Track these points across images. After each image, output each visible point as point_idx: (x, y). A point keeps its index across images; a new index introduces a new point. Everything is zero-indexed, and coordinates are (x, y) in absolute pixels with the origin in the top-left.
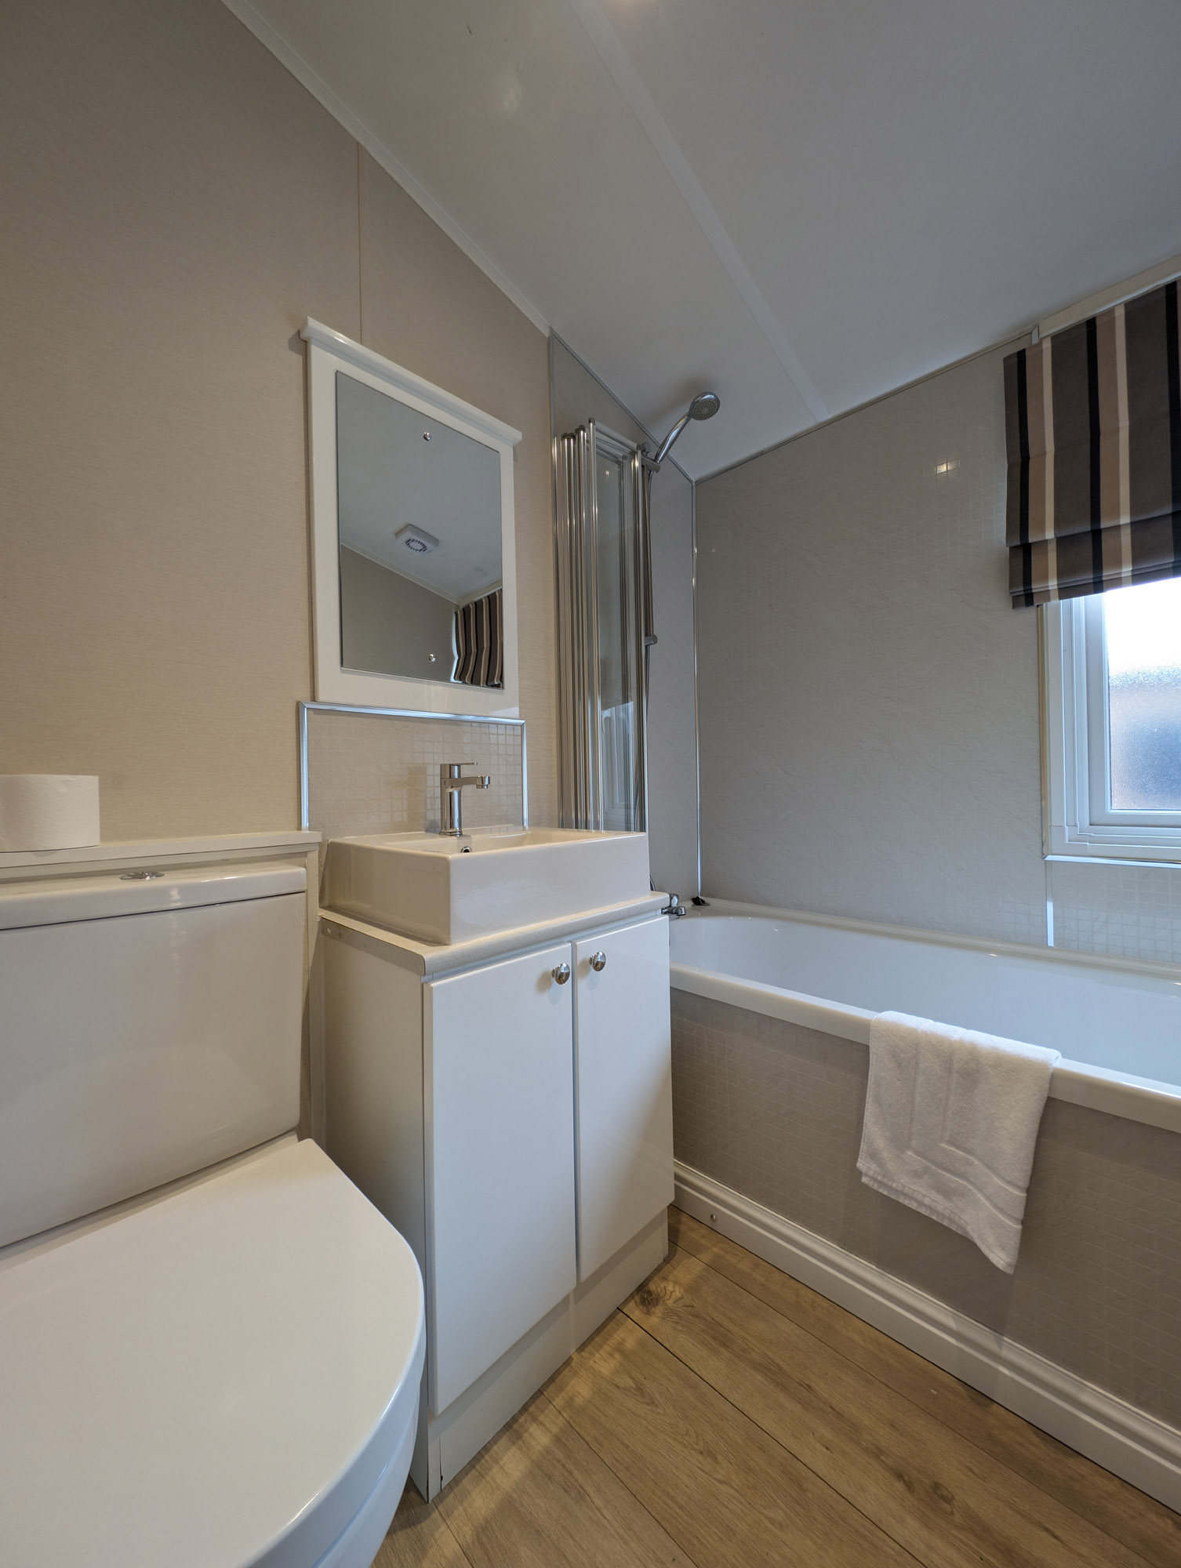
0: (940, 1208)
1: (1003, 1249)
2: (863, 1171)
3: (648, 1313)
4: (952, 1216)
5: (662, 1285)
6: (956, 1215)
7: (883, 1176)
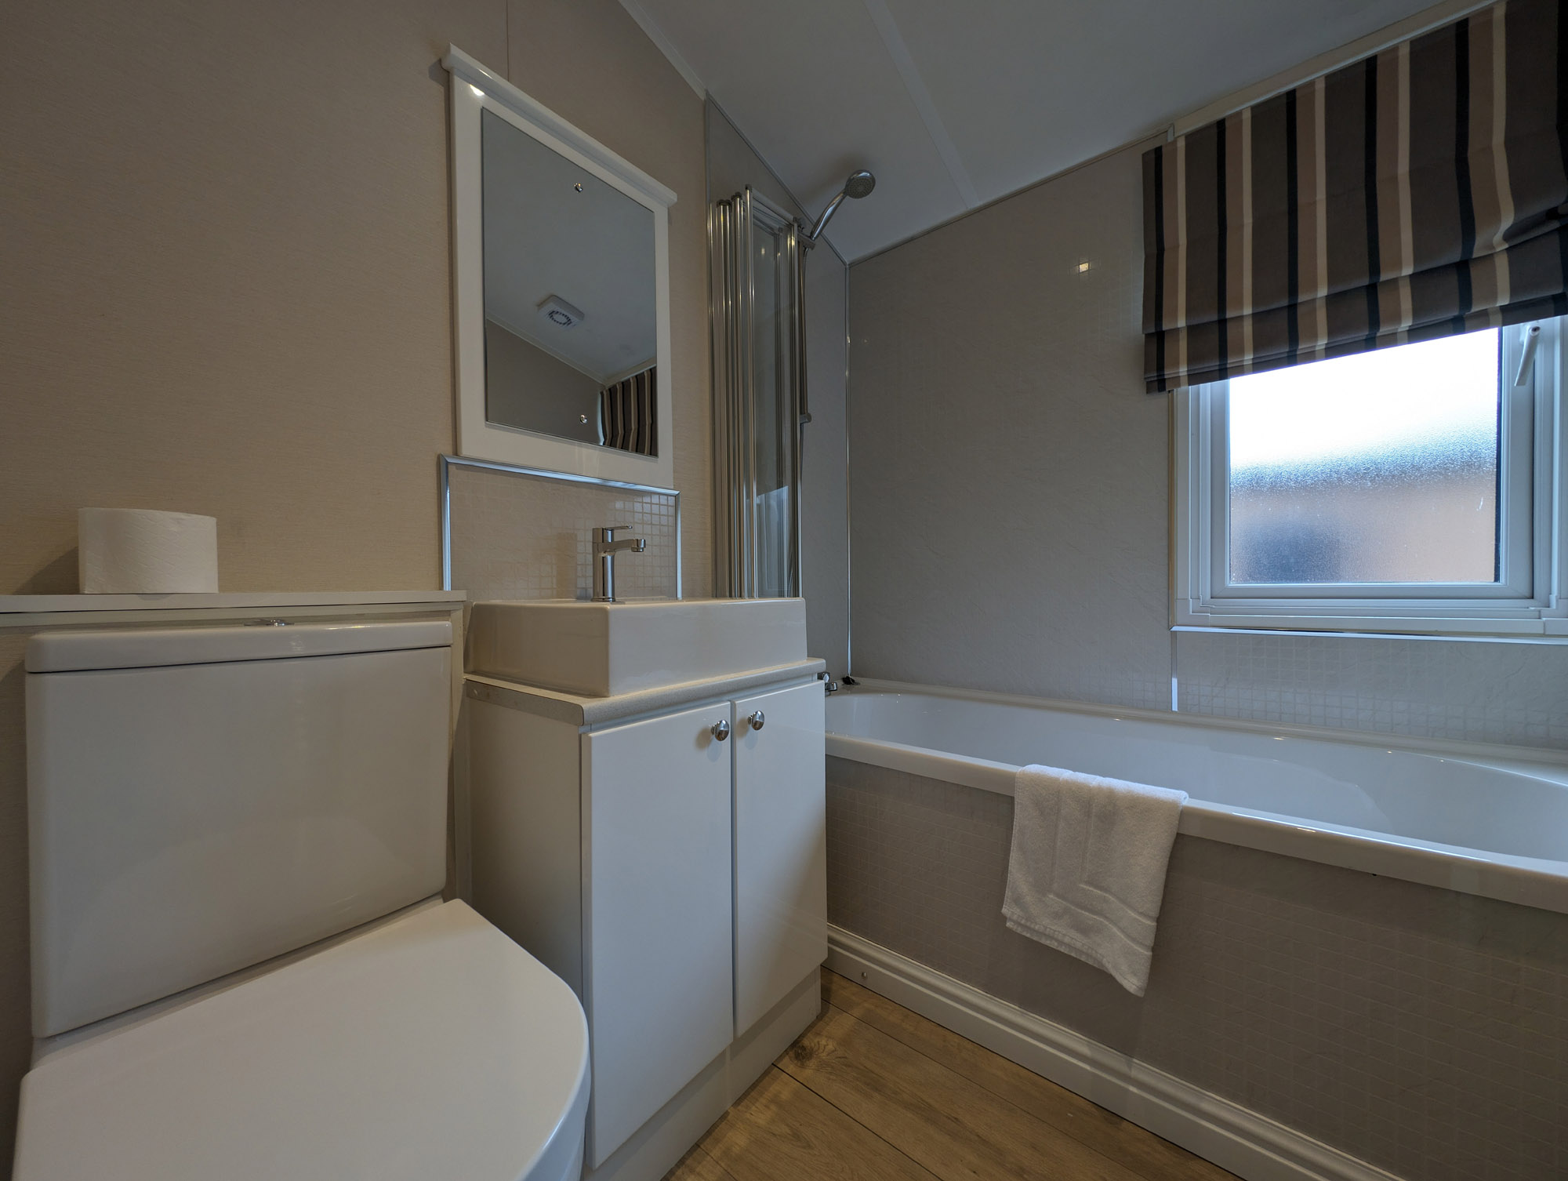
0: (1078, 945)
1: (1135, 975)
2: (1008, 916)
3: (803, 1066)
4: (1090, 951)
5: (816, 1041)
6: (1092, 949)
7: (1026, 919)
